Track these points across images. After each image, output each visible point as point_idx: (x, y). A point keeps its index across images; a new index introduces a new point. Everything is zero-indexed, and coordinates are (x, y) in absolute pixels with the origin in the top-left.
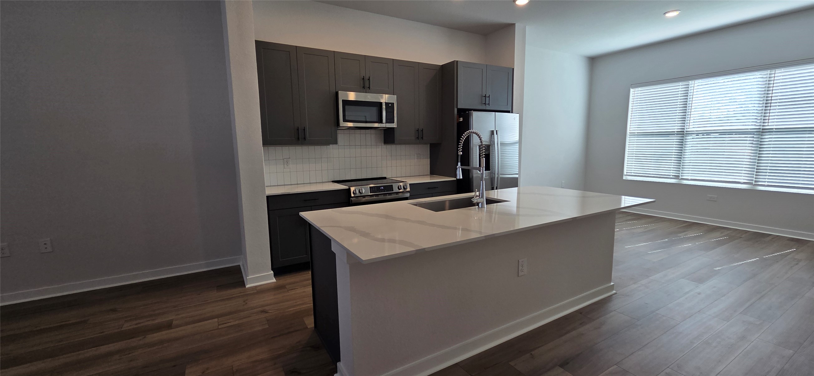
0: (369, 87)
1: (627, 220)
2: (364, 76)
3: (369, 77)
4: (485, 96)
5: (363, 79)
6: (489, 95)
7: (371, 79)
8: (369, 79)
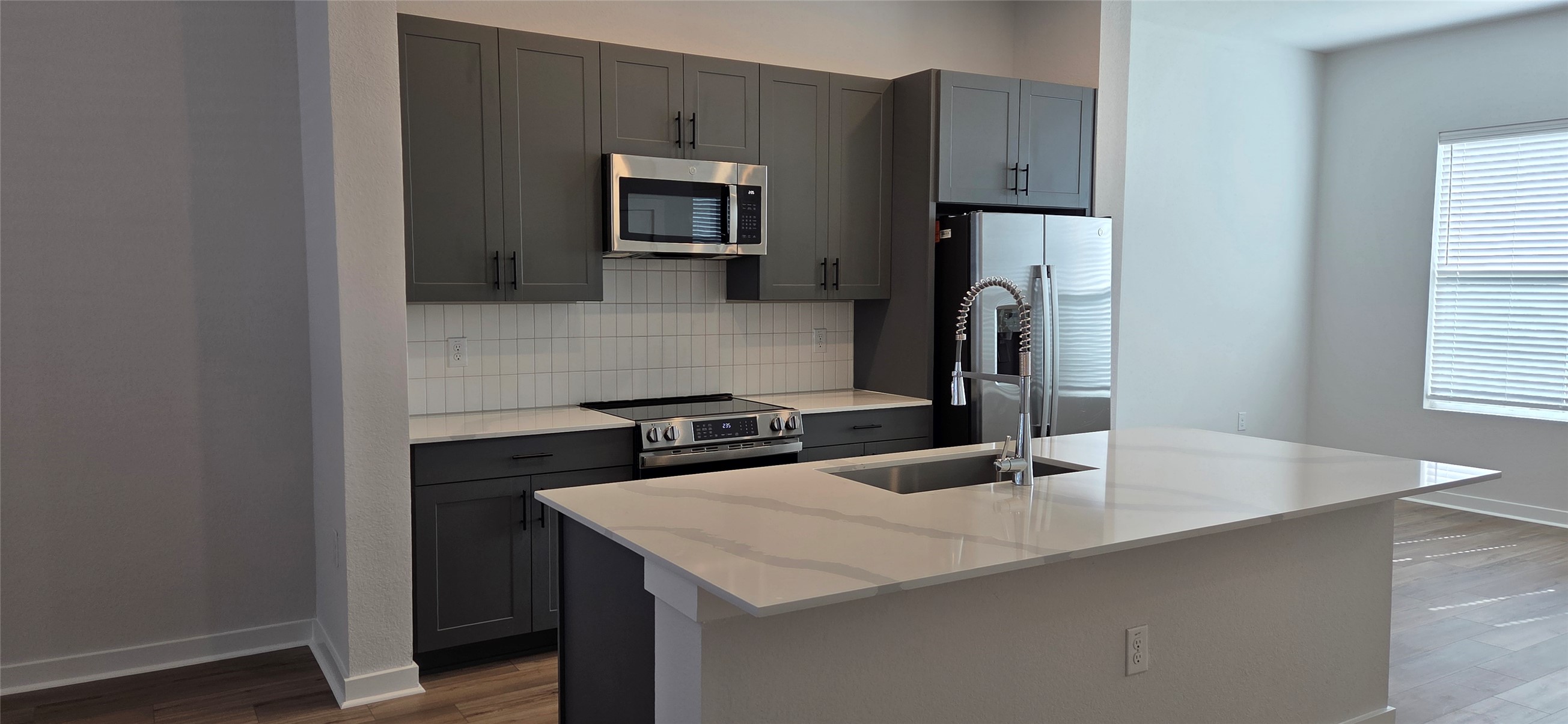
0: (693, 143)
1: (1437, 533)
2: (679, 113)
3: (694, 114)
4: (1016, 169)
5: (678, 119)
6: (1028, 165)
7: (698, 119)
8: (693, 120)
